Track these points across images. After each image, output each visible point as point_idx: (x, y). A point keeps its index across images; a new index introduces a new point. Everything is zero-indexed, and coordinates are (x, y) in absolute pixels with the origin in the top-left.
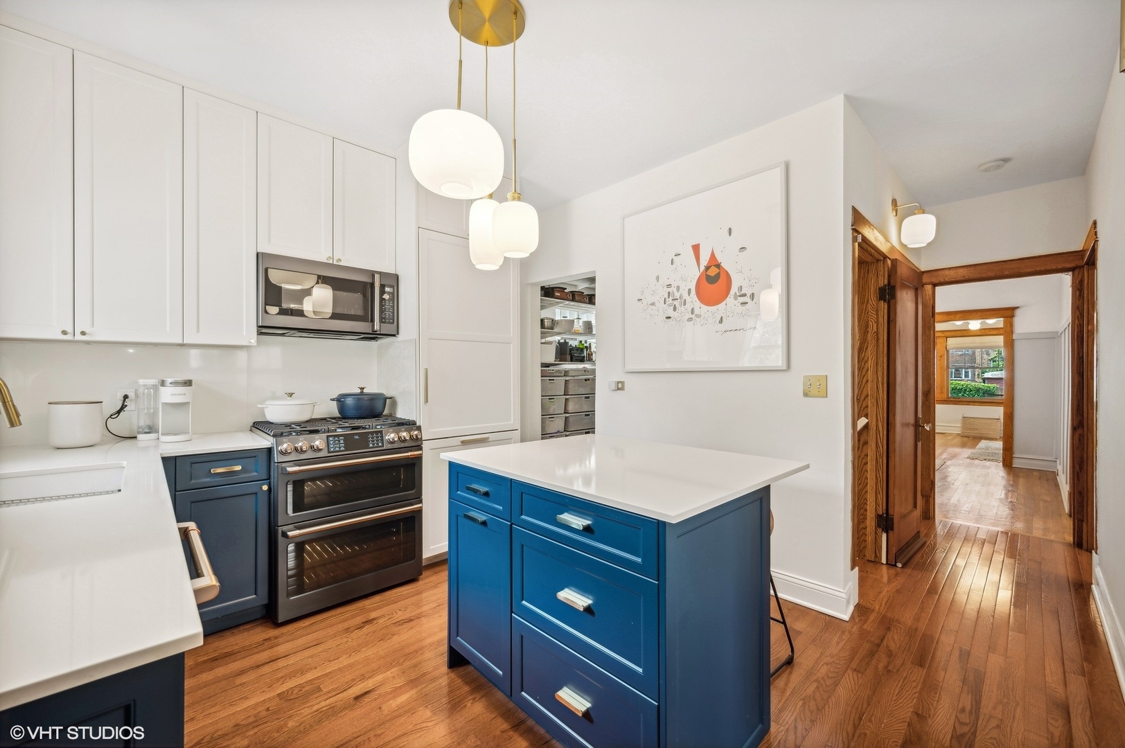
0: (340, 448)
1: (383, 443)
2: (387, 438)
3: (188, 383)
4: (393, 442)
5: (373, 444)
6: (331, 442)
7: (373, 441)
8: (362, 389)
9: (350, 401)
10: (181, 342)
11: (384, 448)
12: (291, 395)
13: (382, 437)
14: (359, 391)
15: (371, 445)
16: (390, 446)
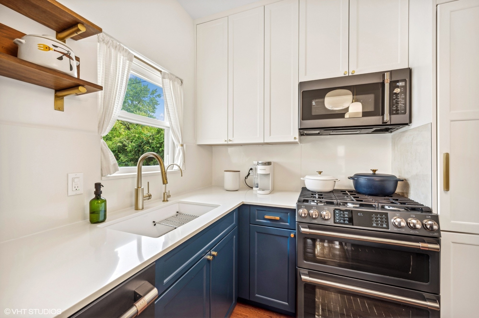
0: (344, 221)
1: (388, 225)
2: (392, 220)
3: (269, 164)
4: (399, 227)
5: (377, 224)
6: (337, 215)
7: (377, 221)
8: (374, 171)
9: (362, 180)
10: (262, 141)
11: (389, 230)
12: (320, 173)
13: (387, 219)
14: (372, 172)
15: (374, 225)
16: (396, 230)
